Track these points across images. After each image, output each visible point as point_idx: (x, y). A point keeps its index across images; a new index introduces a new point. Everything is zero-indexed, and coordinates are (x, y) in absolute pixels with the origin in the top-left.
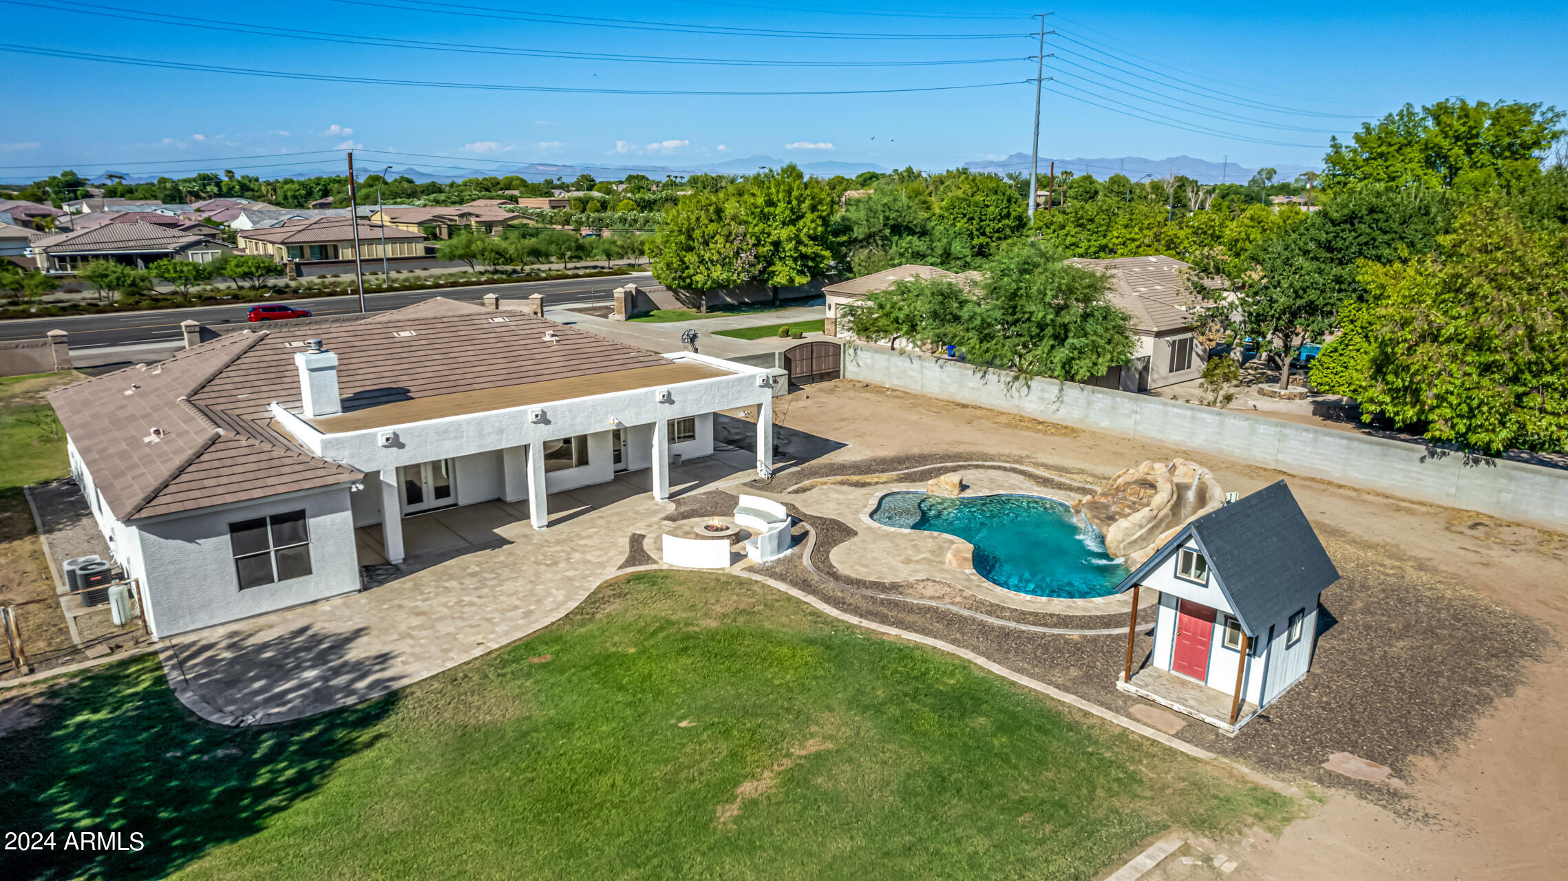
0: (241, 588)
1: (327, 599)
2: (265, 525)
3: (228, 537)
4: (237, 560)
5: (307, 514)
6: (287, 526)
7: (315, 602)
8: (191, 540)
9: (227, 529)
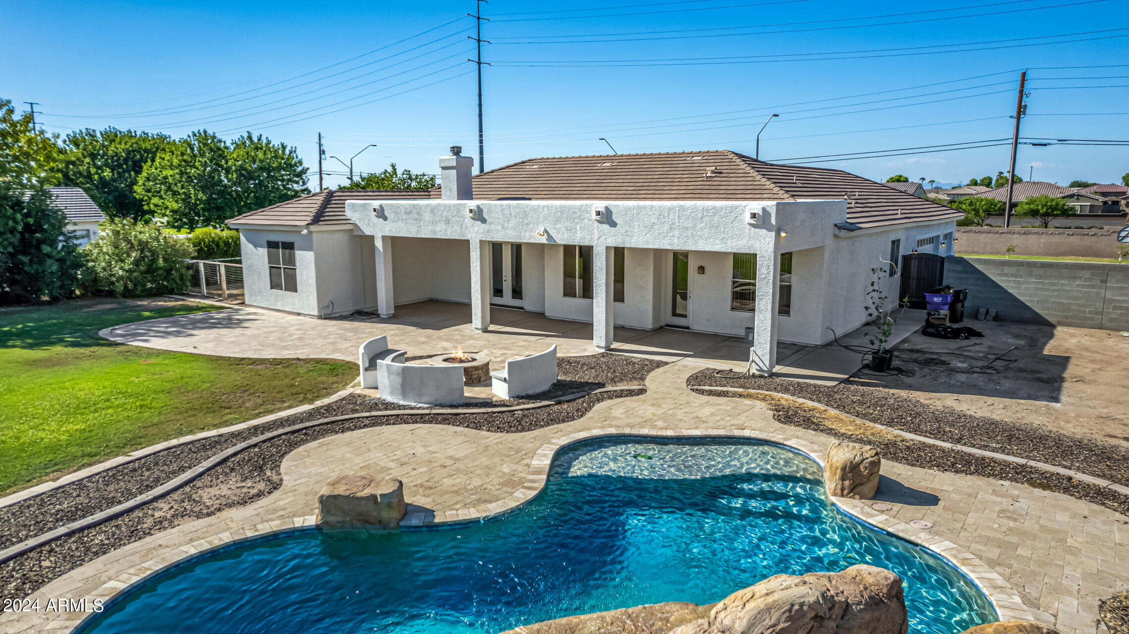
0: (272, 288)
1: (305, 315)
2: (279, 248)
3: (266, 250)
4: (271, 267)
5: (296, 246)
6: (287, 251)
7: (299, 314)
8: (256, 246)
9: (266, 244)
